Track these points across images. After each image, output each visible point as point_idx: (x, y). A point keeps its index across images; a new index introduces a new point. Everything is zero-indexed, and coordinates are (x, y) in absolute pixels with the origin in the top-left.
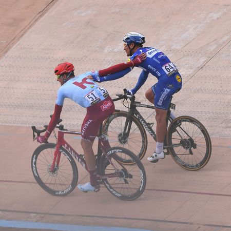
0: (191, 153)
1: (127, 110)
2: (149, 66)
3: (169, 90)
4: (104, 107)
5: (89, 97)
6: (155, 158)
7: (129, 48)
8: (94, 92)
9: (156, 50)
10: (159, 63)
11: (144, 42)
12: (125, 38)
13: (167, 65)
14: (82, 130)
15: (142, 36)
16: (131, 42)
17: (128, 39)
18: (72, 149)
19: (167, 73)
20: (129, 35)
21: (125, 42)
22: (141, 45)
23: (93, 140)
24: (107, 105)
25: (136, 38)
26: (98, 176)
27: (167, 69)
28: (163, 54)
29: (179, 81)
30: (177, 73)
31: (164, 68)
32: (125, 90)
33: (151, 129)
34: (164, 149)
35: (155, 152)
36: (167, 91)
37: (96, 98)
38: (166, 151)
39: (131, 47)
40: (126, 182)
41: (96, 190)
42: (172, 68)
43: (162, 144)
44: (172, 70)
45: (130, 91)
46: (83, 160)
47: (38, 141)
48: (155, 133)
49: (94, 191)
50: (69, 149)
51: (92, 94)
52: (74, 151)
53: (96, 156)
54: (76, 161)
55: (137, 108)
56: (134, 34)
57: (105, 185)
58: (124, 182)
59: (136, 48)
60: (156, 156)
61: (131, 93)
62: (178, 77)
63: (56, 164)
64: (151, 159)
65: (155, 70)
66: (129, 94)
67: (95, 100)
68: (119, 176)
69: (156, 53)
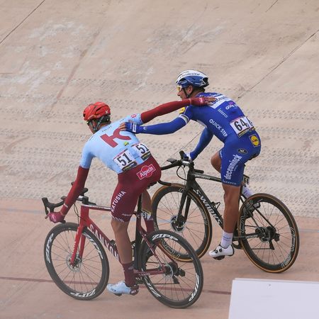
0: (272, 247)
1: (183, 182)
2: (212, 121)
3: (240, 158)
4: (141, 175)
5: (120, 159)
6: (219, 254)
7: (185, 92)
8: (127, 153)
9: (224, 98)
10: (227, 116)
11: (207, 85)
12: (179, 79)
13: (238, 120)
14: (112, 204)
15: (204, 76)
16: (188, 84)
17: (183, 80)
18: (100, 232)
19: (238, 132)
20: (184, 74)
21: (180, 84)
22: (202, 89)
23: (127, 220)
24: (147, 171)
25: (195, 78)
26: (136, 271)
27: (237, 127)
28: (234, 104)
29: (256, 143)
30: (253, 132)
31: (232, 124)
32: (182, 153)
33: (216, 212)
34: (233, 240)
35: (220, 245)
36: (237, 158)
37: (130, 161)
38: (236, 243)
39: (189, 92)
40: (176, 282)
41: (133, 292)
42: (245, 124)
43: (231, 235)
44: (244, 127)
45: (188, 155)
46: (115, 248)
47: (51, 220)
48: (222, 217)
49: (130, 293)
50: (96, 231)
51: (125, 155)
52: (103, 235)
53: (133, 242)
54: (106, 249)
55: (196, 179)
56: (192, 72)
57: (146, 284)
58: (173, 282)
59: (195, 93)
60: (221, 250)
61: (190, 158)
62: (253, 138)
63: (78, 253)
64: (214, 254)
65: (219, 128)
66: (187, 159)
67: (127, 164)
68: (164, 272)
69: (223, 101)
